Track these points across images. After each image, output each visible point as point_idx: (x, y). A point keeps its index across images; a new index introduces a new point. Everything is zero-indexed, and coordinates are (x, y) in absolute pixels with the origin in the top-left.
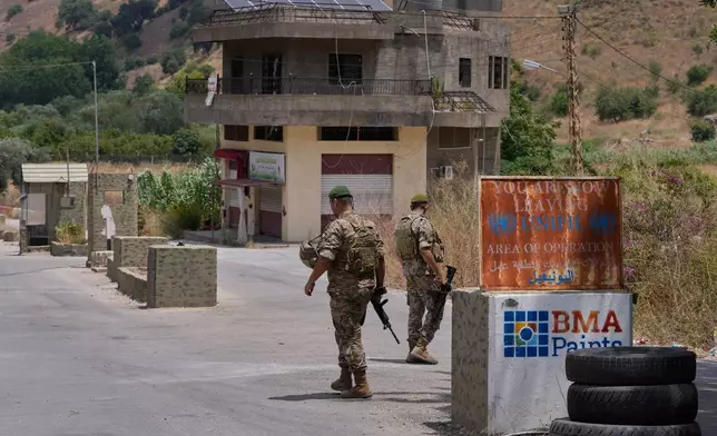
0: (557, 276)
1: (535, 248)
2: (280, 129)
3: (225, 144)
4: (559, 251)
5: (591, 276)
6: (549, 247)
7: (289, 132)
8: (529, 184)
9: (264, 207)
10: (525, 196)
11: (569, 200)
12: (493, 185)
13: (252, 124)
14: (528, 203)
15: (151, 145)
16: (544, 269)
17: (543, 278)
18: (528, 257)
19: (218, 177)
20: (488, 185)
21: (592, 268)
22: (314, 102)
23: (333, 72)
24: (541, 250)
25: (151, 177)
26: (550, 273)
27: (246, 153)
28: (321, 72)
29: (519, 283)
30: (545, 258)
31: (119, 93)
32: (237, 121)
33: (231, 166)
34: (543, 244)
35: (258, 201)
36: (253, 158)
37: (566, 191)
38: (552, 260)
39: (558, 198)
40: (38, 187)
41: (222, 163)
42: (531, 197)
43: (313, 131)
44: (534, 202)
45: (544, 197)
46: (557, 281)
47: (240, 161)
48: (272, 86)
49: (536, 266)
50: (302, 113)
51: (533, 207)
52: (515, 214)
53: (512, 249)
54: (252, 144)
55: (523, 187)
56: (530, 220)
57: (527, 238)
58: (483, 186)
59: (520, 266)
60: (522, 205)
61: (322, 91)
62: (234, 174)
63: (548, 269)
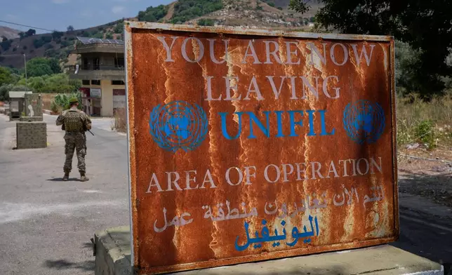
0: (289, 231)
1: (246, 175)
2: (99, 81)
3: (83, 86)
4: (293, 178)
5: (350, 224)
6: (272, 173)
7: (102, 82)
8: (233, 45)
9: (96, 106)
10: (224, 68)
11: (307, 79)
12: (157, 44)
13: (90, 79)
14: (231, 82)
15: (69, 88)
16: (264, 219)
17: (264, 236)
18: (232, 195)
19: (81, 97)
20: (146, 43)
21: (351, 209)
22: (110, 72)
23: (116, 63)
24: (259, 181)
25: (60, 97)
26: (276, 226)
27: (89, 89)
28: (112, 63)
29: (217, 251)
30: (267, 194)
31: (62, 74)
32: (85, 79)
33: (85, 93)
34: (260, 168)
35: (93, 104)
36: (91, 90)
37: (303, 61)
38: (280, 200)
39: (289, 72)
40: (15, 99)
41: (82, 93)
42: (237, 70)
43: (110, 82)
44: (244, 81)
45: (262, 70)
46: (289, 240)
47: (87, 91)
48: (97, 68)
49: (249, 213)
50: (106, 76)
51: (242, 92)
52: (205, 106)
53: (199, 182)
54: (91, 86)
55: (220, 52)
56: (236, 119)
57: (229, 155)
58: (134, 44)
59: (217, 215)
60: (220, 87)
61: (113, 69)
62: (85, 96)
63: (272, 217)
